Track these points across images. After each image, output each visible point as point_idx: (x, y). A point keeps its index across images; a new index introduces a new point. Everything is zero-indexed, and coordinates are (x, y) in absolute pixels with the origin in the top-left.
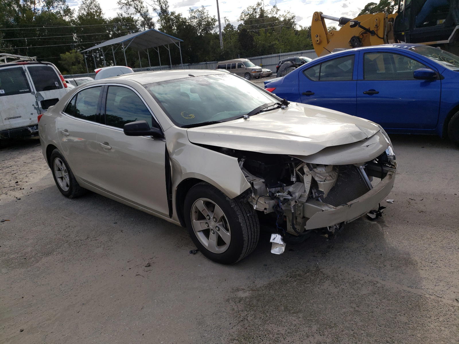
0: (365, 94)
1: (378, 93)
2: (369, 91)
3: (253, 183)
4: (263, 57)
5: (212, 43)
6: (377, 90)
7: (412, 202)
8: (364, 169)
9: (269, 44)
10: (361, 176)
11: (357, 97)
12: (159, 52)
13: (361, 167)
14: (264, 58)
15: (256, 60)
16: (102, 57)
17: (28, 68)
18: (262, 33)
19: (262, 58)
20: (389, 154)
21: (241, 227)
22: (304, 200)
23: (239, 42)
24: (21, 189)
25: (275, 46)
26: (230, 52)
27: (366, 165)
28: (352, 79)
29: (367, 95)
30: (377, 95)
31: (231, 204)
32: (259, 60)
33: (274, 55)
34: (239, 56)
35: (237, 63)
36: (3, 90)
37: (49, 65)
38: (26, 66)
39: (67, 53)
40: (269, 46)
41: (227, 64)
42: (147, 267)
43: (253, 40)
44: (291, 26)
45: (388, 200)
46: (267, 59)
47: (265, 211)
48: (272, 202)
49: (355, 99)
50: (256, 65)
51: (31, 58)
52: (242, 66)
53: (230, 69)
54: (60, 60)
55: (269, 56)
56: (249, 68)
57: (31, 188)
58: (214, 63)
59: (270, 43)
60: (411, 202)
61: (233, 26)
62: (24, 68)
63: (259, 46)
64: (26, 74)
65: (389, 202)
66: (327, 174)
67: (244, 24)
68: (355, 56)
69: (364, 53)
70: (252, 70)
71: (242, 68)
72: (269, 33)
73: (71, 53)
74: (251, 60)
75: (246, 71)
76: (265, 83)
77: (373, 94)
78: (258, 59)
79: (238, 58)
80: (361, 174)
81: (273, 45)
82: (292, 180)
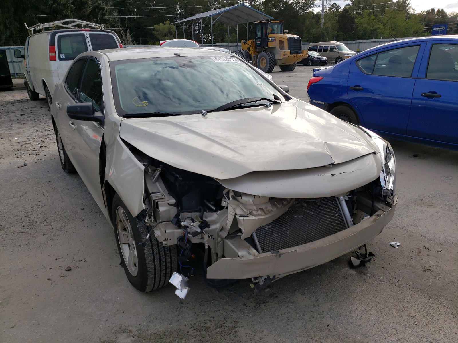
0: (423, 96)
1: (440, 96)
2: (429, 93)
3: (157, 202)
4: (361, 41)
5: (307, 22)
6: (439, 94)
7: (424, 252)
8: (345, 200)
9: (371, 28)
10: (339, 209)
11: (412, 99)
12: (248, 28)
13: (342, 198)
14: (362, 43)
15: (353, 44)
16: (200, 30)
17: (90, 35)
18: (366, 15)
19: (360, 43)
20: (385, 186)
21: (144, 254)
22: (224, 234)
23: (337, 23)
24: (37, 154)
25: (378, 31)
26: (326, 34)
27: (350, 196)
28: (411, 76)
29: (425, 98)
30: (437, 99)
31: (138, 223)
32: (357, 45)
33: (375, 40)
34: (335, 39)
35: (330, 46)
36: (64, 55)
37: (110, 34)
38: (88, 33)
39: (161, 24)
40: (371, 30)
41: (319, 46)
42: (67, 270)
43: (353, 22)
44: (404, 9)
45: (391, 243)
46: (365, 44)
47: (165, 242)
48: (179, 232)
49: (410, 101)
50: (350, 49)
51: (99, 25)
52: (335, 50)
53: (322, 51)
54: (154, 31)
55: (368, 41)
56: (342, 52)
57: (45, 155)
58: (307, 44)
59: (373, 26)
60: (422, 252)
61: (339, 5)
62: (86, 35)
63: (359, 30)
64: (87, 40)
65: (392, 246)
66: (255, 207)
67: (351, 5)
68: (420, 47)
69: (433, 44)
70: (345, 54)
71: (334, 51)
72: (374, 15)
73: (164, 25)
74: (346, 44)
75: (338, 56)
76: (315, 71)
77: (433, 97)
78: (356, 43)
79: (333, 41)
80: (340, 207)
81: (375, 30)
82: (222, 205)
